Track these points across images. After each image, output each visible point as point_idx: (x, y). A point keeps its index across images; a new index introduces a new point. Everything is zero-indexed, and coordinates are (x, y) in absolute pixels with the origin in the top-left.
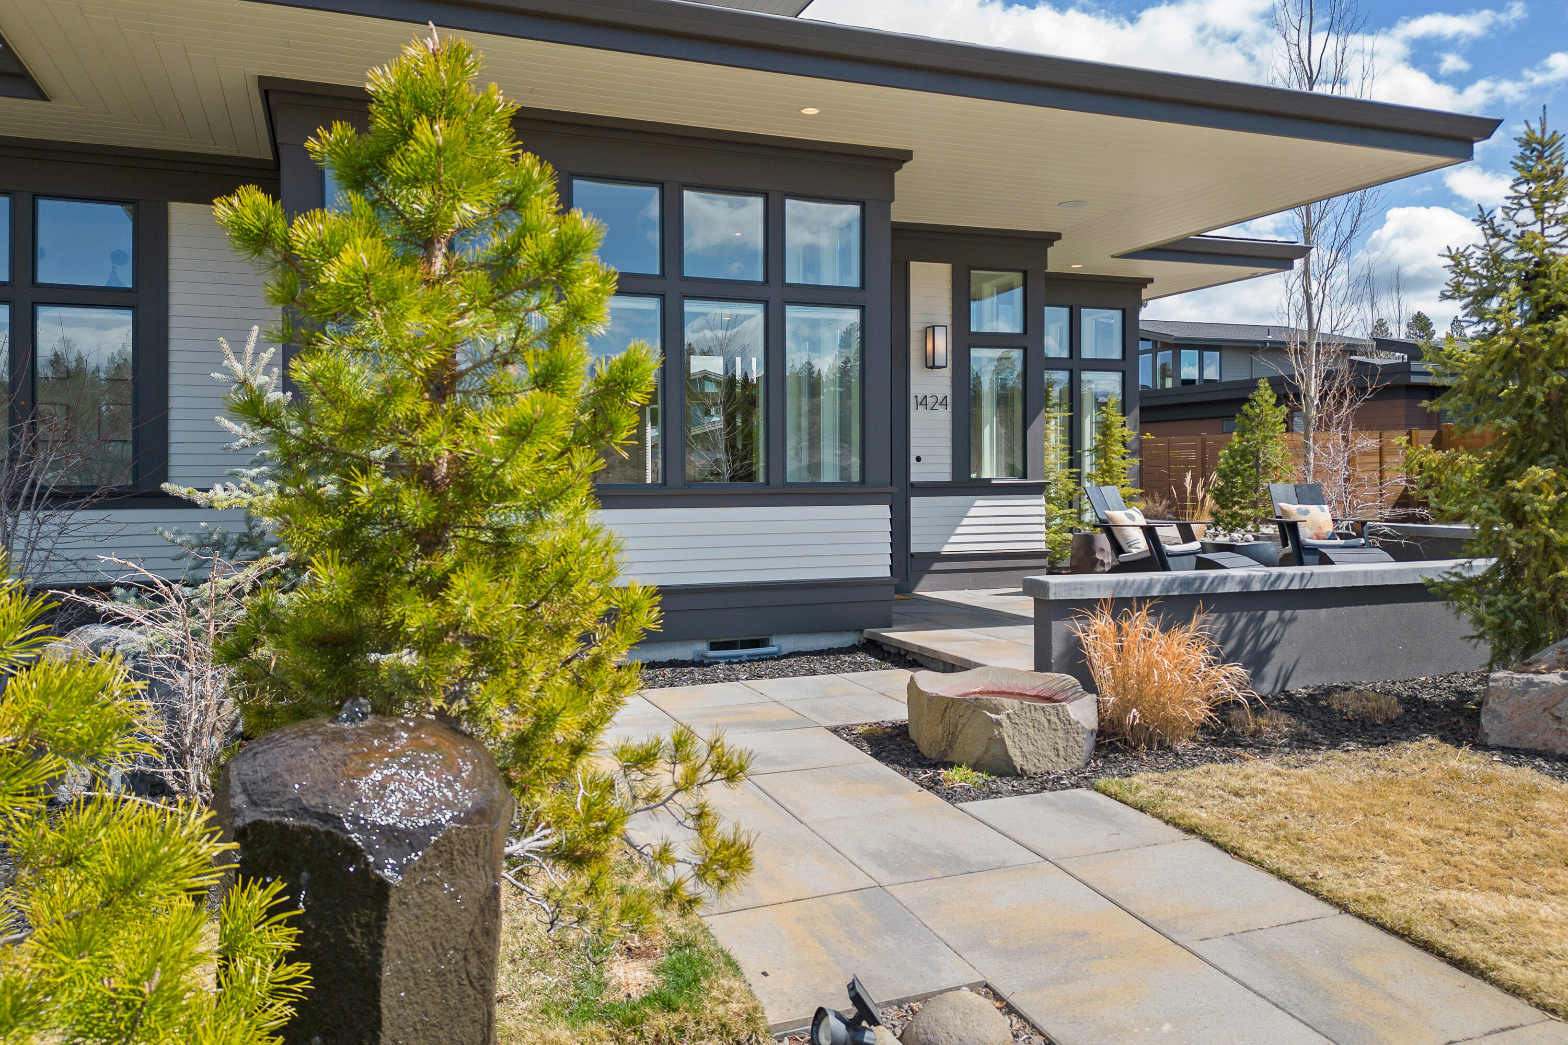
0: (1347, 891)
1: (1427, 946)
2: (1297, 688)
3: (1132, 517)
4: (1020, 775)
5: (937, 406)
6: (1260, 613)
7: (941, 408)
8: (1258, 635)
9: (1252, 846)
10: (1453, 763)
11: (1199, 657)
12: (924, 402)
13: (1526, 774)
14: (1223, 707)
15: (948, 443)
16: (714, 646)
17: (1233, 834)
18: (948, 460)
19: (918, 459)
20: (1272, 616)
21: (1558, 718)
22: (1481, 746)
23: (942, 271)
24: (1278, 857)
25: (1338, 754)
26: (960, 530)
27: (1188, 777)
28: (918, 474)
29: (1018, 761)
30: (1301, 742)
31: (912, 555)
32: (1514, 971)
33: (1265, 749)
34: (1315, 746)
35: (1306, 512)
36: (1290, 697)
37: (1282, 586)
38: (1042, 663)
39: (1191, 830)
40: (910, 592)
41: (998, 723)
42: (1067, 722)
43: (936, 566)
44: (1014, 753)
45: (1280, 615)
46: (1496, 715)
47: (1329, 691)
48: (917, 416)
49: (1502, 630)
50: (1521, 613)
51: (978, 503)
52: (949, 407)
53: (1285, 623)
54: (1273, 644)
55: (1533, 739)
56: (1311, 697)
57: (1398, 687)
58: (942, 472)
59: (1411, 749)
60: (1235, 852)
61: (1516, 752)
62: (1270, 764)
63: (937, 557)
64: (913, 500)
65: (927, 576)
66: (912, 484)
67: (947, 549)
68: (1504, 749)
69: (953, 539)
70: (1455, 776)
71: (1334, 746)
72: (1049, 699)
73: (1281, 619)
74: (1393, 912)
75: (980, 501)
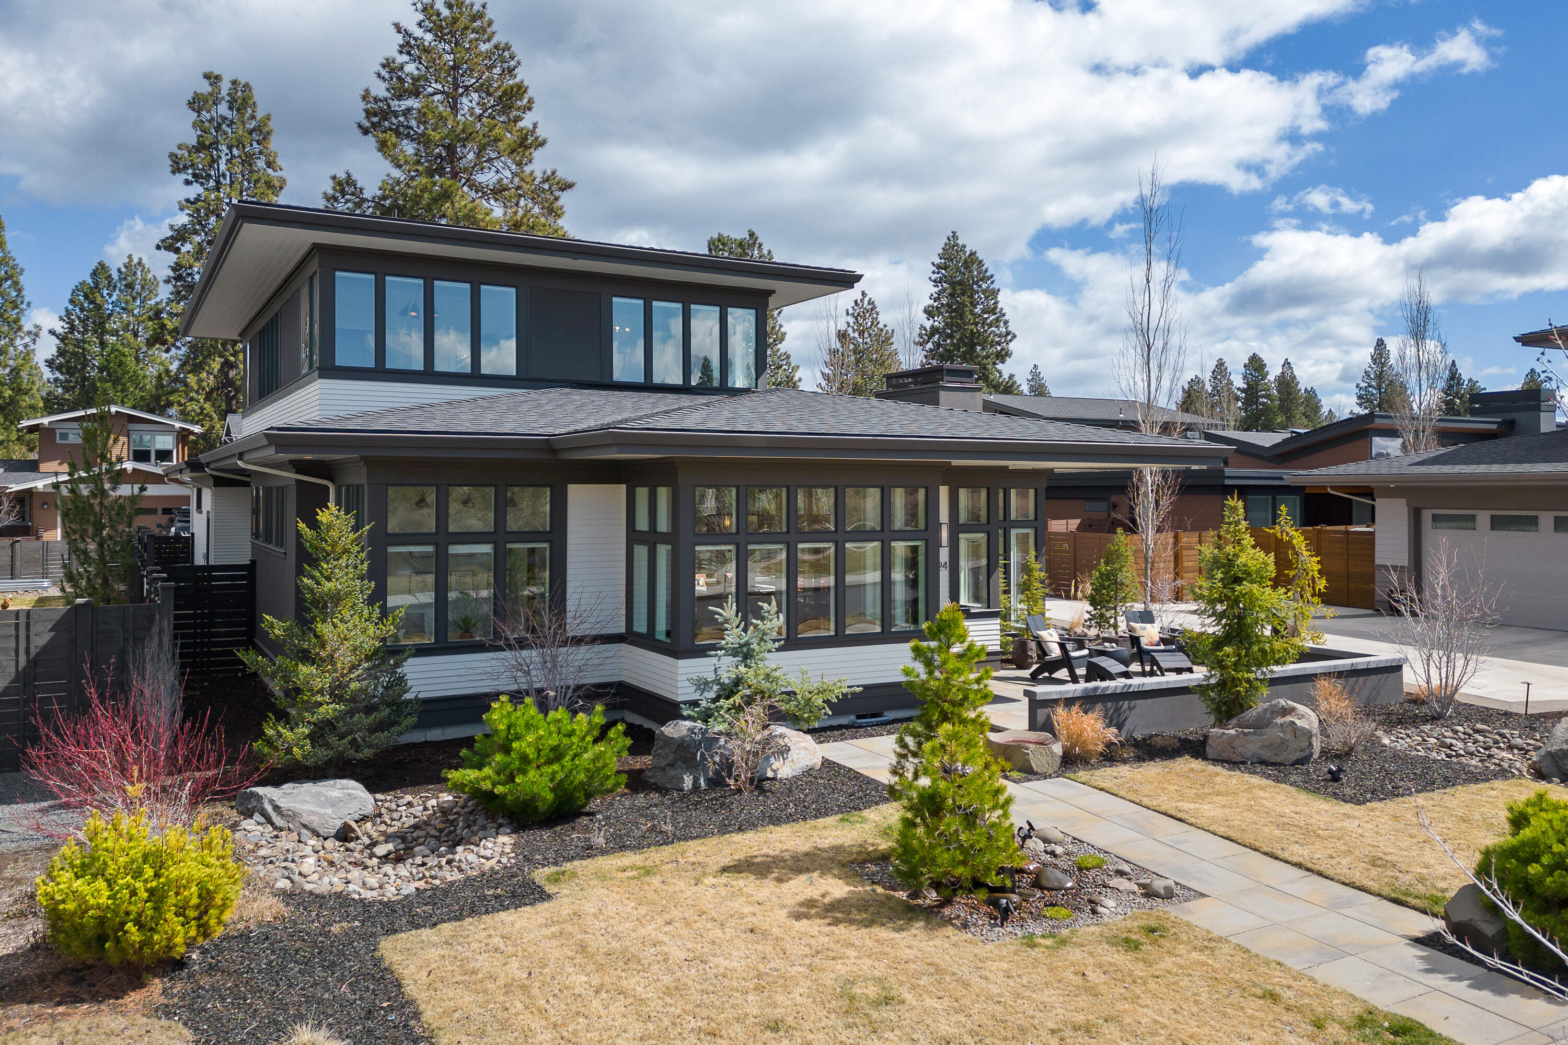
0: (1150, 804)
1: (1171, 816)
2: (1138, 736)
3: (1051, 635)
4: (1037, 774)
8: (1119, 715)
9: (1122, 793)
10: (1193, 765)
11: (1100, 725)
13: (1219, 769)
14: (1109, 745)
16: (858, 717)
17: (1116, 791)
22: (1205, 759)
24: (1129, 796)
25: (1152, 763)
27: (1097, 773)
29: (1035, 768)
30: (1139, 759)
32: (1192, 820)
33: (1125, 761)
34: (1144, 761)
35: (1144, 629)
36: (1135, 739)
37: (1131, 690)
38: (1033, 726)
39: (1101, 790)
41: (1026, 754)
42: (1052, 752)
44: (1034, 765)
46: (1211, 746)
47: (1151, 736)
49: (1218, 711)
50: (1225, 704)
53: (1130, 709)
54: (1125, 719)
55: (1225, 756)
56: (1144, 740)
57: (1181, 734)
59: (1180, 760)
60: (1116, 795)
61: (1217, 761)
62: (1127, 767)
68: (1213, 760)
70: (1192, 770)
71: (1150, 760)
72: (1042, 744)
73: (1129, 707)
74: (1162, 809)
75: (967, 622)
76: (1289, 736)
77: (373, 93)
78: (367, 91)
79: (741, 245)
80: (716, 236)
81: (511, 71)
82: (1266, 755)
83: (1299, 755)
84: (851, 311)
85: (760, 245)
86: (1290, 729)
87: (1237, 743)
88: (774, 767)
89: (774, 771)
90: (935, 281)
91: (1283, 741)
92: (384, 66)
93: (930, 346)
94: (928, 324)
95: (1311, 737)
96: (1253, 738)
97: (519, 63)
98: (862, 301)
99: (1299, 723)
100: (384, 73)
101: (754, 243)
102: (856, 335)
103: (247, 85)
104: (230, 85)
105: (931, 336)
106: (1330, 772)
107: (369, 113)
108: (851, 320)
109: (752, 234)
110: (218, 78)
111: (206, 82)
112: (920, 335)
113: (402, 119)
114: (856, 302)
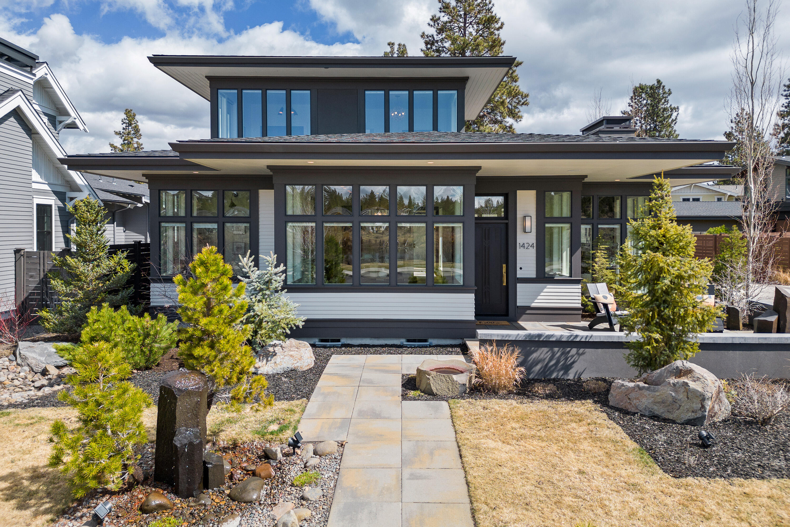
4: (435, 395)
5: (529, 247)
6: (569, 349)
7: (531, 248)
12: (523, 246)
15: (535, 262)
16: (408, 341)
18: (535, 269)
19: (521, 268)
20: (574, 351)
21: (629, 399)
23: (533, 193)
26: (539, 297)
28: (520, 274)
31: (518, 307)
37: (578, 339)
39: (452, 416)
40: (516, 321)
41: (429, 379)
43: (528, 312)
44: (434, 388)
45: (578, 351)
46: (612, 395)
48: (520, 251)
51: (548, 287)
52: (535, 248)
53: (580, 354)
54: (574, 362)
55: (622, 405)
58: (532, 274)
59: (577, 403)
60: (453, 423)
61: (614, 408)
63: (529, 308)
64: (518, 285)
65: (524, 316)
66: (518, 278)
67: (533, 305)
68: (611, 407)
69: (536, 301)
73: (577, 353)
75: (549, 286)
76: (682, 396)
77: (426, 34)
78: (424, 33)
79: (651, 88)
80: (638, 85)
81: (489, 10)
82: (659, 410)
83: (690, 415)
84: (734, 120)
85: (664, 87)
86: (682, 390)
87: (632, 395)
88: (257, 365)
89: (256, 368)
90: (786, 96)
91: (675, 401)
92: (431, 20)
93: (782, 135)
94: (780, 122)
95: (704, 399)
96: (647, 393)
97: (493, 5)
98: (741, 113)
99: (692, 385)
100: (432, 23)
101: (660, 86)
102: (737, 134)
103: (404, 45)
104: (398, 47)
105: (783, 128)
106: (701, 437)
107: (427, 43)
108: (734, 125)
109: (659, 81)
110: (393, 44)
111: (389, 47)
112: (775, 129)
113: (440, 44)
114: (737, 114)
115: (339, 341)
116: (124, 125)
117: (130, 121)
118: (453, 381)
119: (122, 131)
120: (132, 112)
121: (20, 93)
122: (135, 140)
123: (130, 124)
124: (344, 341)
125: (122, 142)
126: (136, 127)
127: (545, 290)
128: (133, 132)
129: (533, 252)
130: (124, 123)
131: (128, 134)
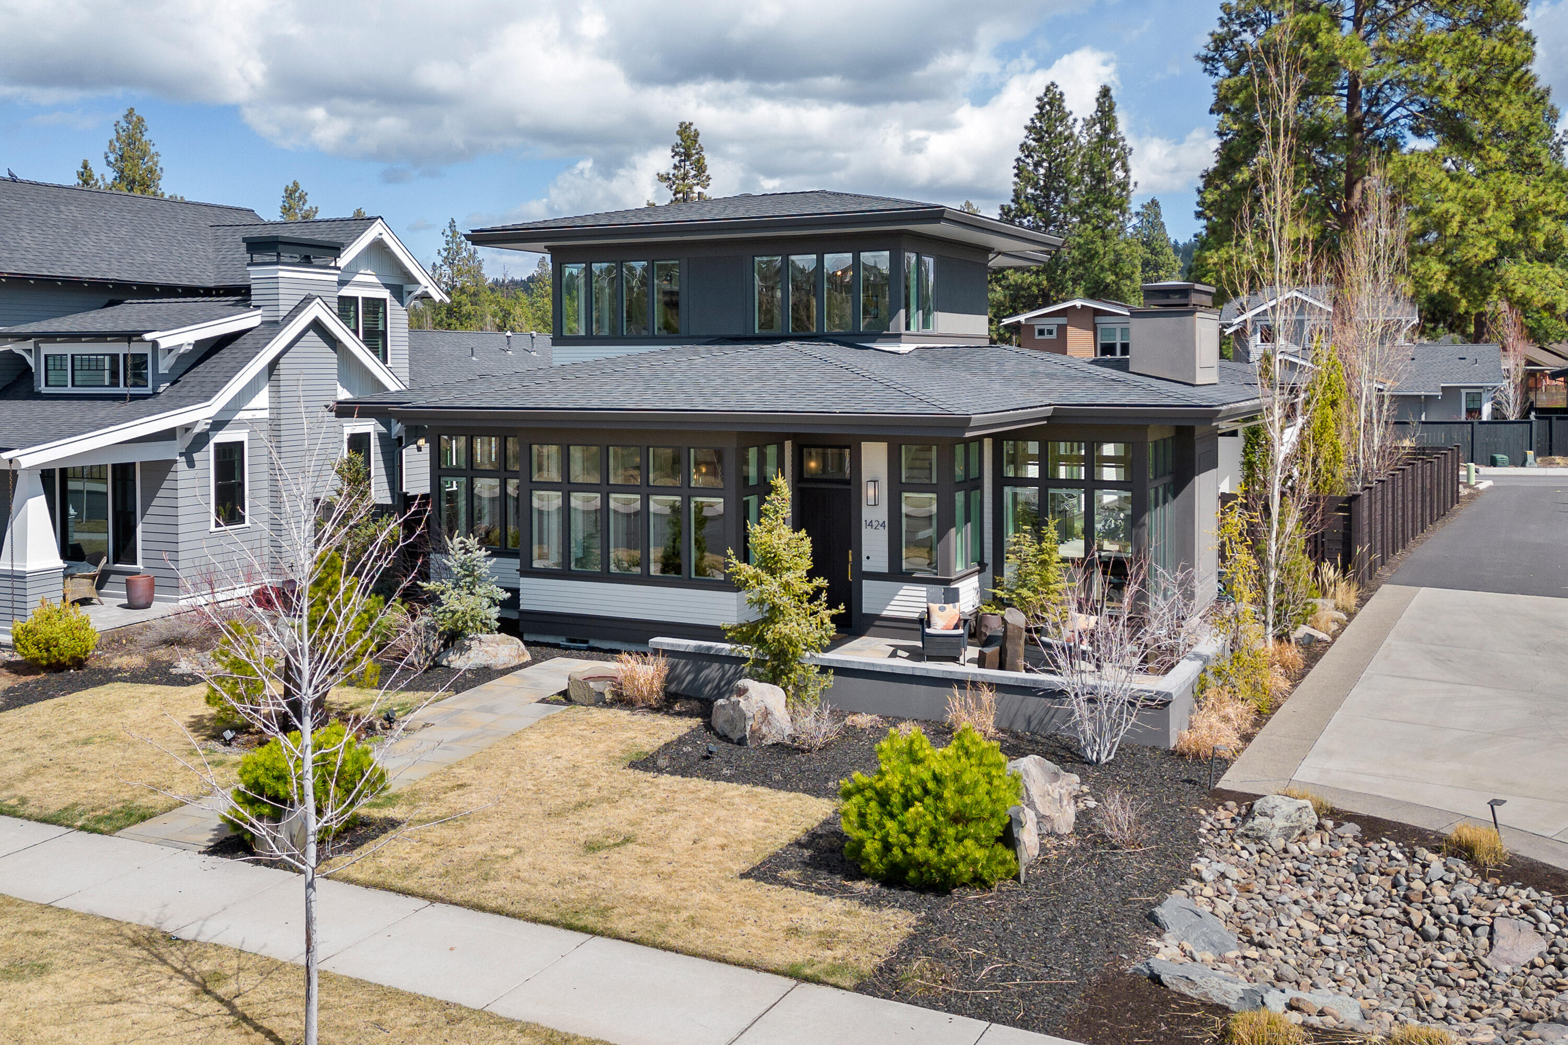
5: (879, 527)
7: (881, 529)
12: (871, 524)
15: (887, 551)
18: (887, 560)
19: (868, 558)
23: (883, 448)
26: (893, 603)
28: (866, 566)
31: (863, 614)
40: (861, 635)
43: (877, 623)
48: (866, 532)
52: (886, 529)
58: (883, 567)
63: (877, 617)
64: (864, 582)
65: (872, 628)
66: (864, 572)
67: (885, 613)
69: (889, 608)
75: (906, 587)
115: (586, 642)
116: (677, 158)
117: (687, 148)
118: (589, 687)
119: (672, 172)
120: (693, 128)
121: (318, 300)
122: (697, 189)
123: (688, 156)
124: (593, 643)
125: (673, 198)
126: (698, 160)
127: (901, 592)
128: (693, 173)
129: (883, 534)
130: (677, 154)
131: (684, 179)
